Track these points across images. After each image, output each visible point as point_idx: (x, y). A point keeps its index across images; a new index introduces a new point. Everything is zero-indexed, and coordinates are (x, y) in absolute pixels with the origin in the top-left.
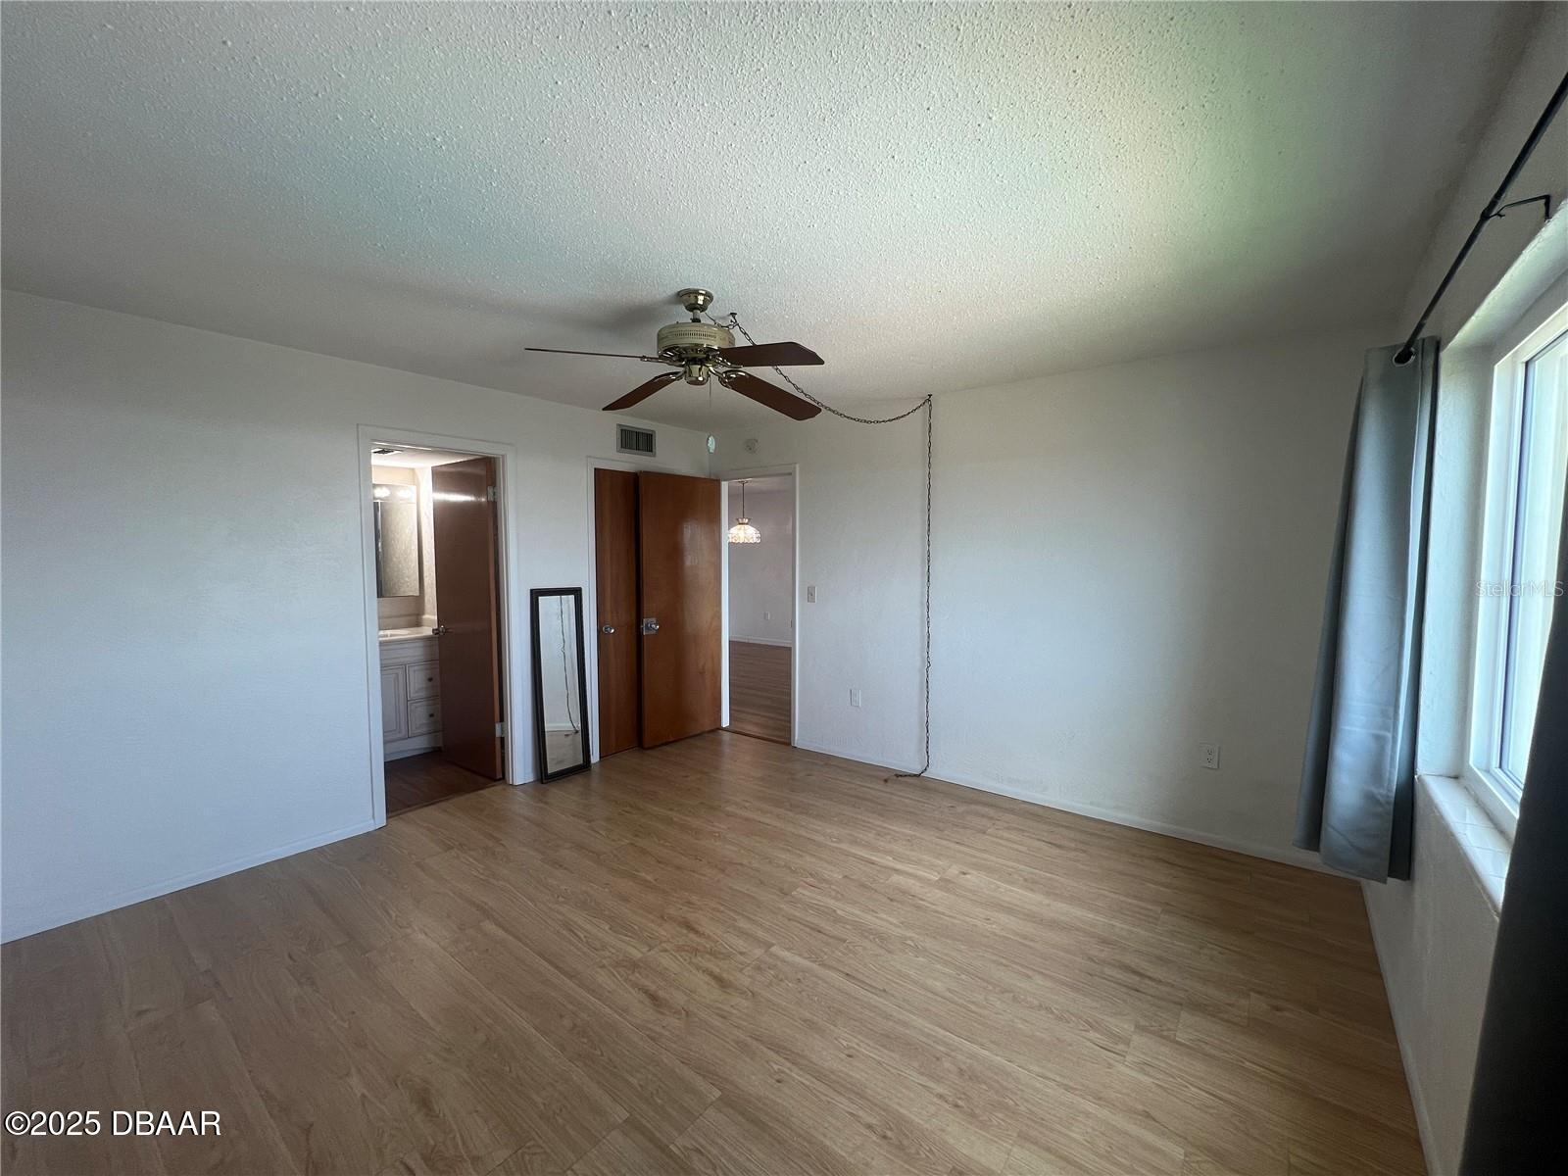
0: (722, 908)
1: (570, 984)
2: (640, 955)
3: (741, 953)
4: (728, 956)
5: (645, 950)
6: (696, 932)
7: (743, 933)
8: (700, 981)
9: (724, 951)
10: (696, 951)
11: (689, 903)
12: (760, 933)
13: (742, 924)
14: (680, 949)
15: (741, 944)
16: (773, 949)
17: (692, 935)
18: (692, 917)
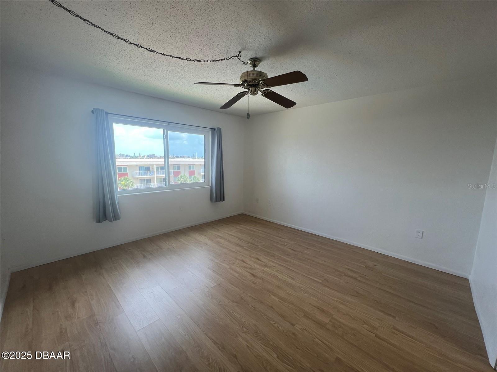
0: (243, 280)
1: (280, 263)
2: (265, 268)
3: (237, 267)
4: (242, 267)
5: (264, 270)
6: (251, 273)
7: (237, 272)
8: (249, 262)
9: (243, 268)
10: (250, 268)
11: (254, 283)
12: (231, 272)
13: (236, 275)
14: (254, 269)
15: (238, 269)
16: (229, 267)
17: (252, 272)
18: (253, 278)
